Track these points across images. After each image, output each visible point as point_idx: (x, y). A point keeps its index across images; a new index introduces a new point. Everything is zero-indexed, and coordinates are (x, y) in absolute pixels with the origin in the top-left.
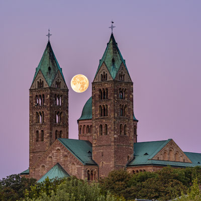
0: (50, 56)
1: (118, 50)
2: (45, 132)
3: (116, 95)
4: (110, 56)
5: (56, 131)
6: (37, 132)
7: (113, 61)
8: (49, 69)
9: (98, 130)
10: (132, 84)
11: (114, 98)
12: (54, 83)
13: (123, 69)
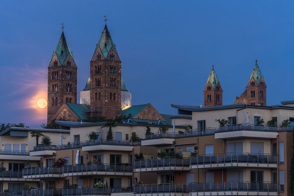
0: (63, 42)
1: (110, 37)
2: (58, 98)
3: (107, 71)
4: (103, 41)
5: (67, 98)
6: (53, 98)
7: (106, 45)
8: (62, 52)
9: (94, 96)
10: (120, 62)
11: (105, 72)
12: (66, 62)
13: (113, 51)
